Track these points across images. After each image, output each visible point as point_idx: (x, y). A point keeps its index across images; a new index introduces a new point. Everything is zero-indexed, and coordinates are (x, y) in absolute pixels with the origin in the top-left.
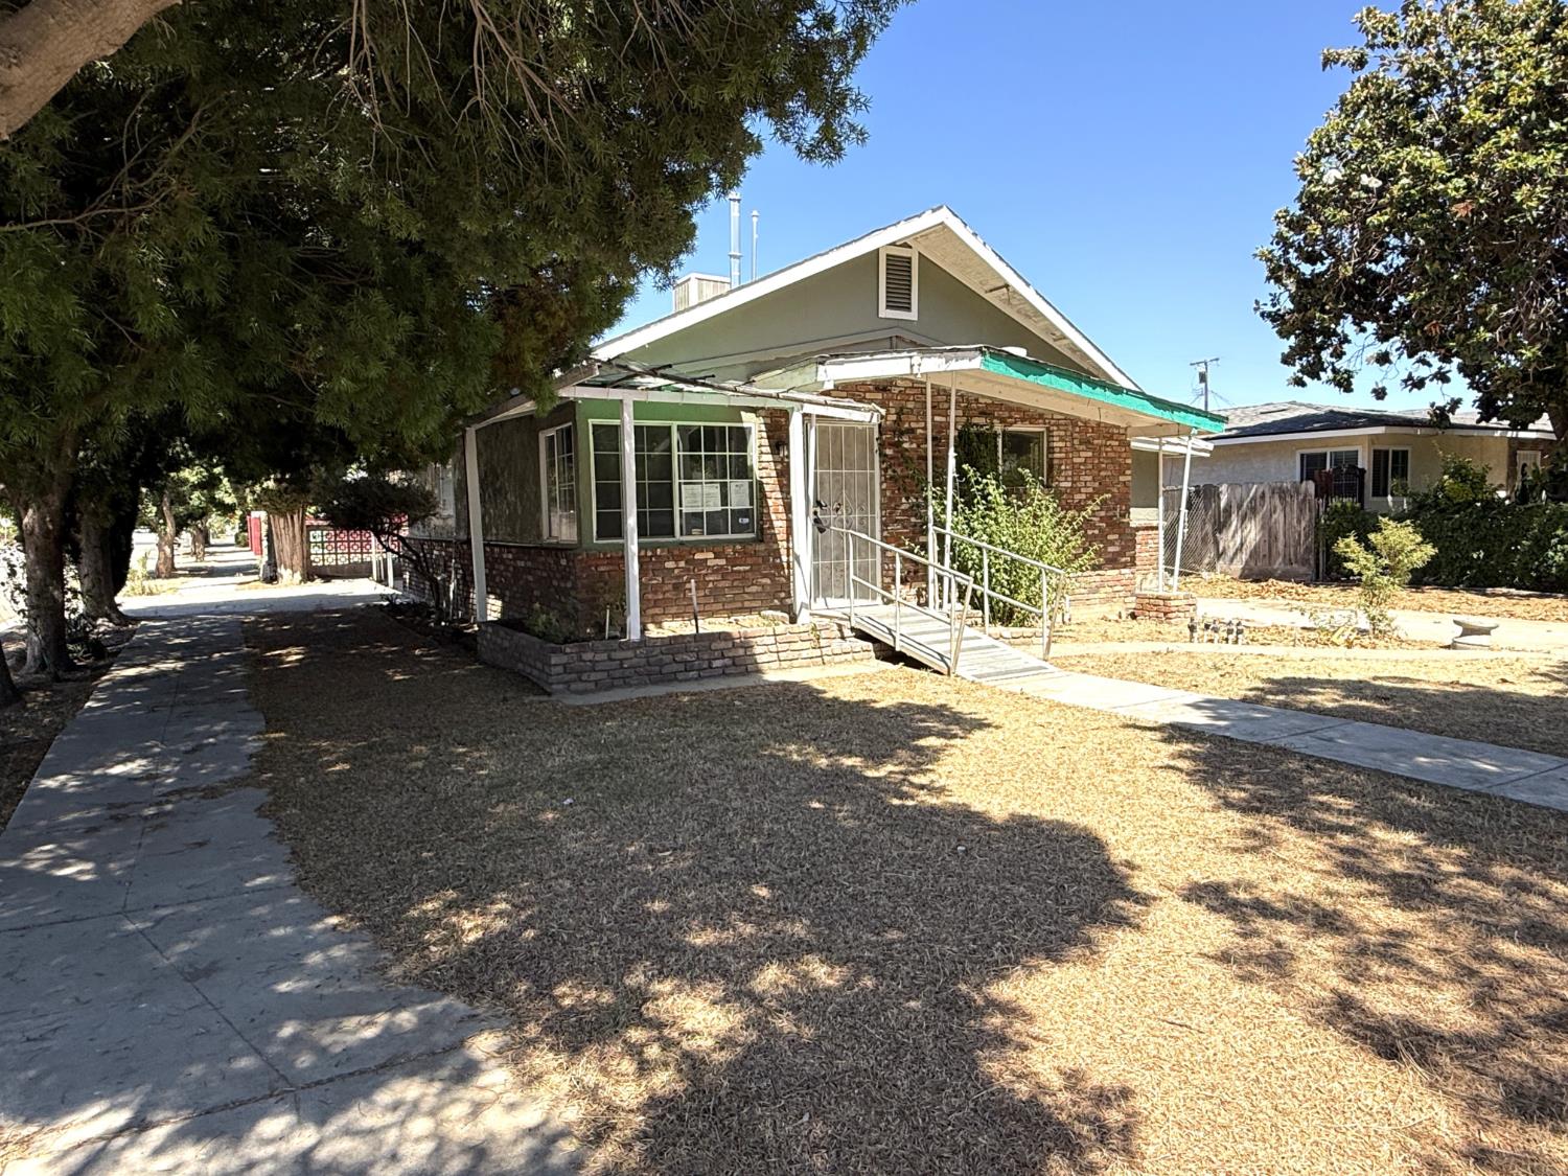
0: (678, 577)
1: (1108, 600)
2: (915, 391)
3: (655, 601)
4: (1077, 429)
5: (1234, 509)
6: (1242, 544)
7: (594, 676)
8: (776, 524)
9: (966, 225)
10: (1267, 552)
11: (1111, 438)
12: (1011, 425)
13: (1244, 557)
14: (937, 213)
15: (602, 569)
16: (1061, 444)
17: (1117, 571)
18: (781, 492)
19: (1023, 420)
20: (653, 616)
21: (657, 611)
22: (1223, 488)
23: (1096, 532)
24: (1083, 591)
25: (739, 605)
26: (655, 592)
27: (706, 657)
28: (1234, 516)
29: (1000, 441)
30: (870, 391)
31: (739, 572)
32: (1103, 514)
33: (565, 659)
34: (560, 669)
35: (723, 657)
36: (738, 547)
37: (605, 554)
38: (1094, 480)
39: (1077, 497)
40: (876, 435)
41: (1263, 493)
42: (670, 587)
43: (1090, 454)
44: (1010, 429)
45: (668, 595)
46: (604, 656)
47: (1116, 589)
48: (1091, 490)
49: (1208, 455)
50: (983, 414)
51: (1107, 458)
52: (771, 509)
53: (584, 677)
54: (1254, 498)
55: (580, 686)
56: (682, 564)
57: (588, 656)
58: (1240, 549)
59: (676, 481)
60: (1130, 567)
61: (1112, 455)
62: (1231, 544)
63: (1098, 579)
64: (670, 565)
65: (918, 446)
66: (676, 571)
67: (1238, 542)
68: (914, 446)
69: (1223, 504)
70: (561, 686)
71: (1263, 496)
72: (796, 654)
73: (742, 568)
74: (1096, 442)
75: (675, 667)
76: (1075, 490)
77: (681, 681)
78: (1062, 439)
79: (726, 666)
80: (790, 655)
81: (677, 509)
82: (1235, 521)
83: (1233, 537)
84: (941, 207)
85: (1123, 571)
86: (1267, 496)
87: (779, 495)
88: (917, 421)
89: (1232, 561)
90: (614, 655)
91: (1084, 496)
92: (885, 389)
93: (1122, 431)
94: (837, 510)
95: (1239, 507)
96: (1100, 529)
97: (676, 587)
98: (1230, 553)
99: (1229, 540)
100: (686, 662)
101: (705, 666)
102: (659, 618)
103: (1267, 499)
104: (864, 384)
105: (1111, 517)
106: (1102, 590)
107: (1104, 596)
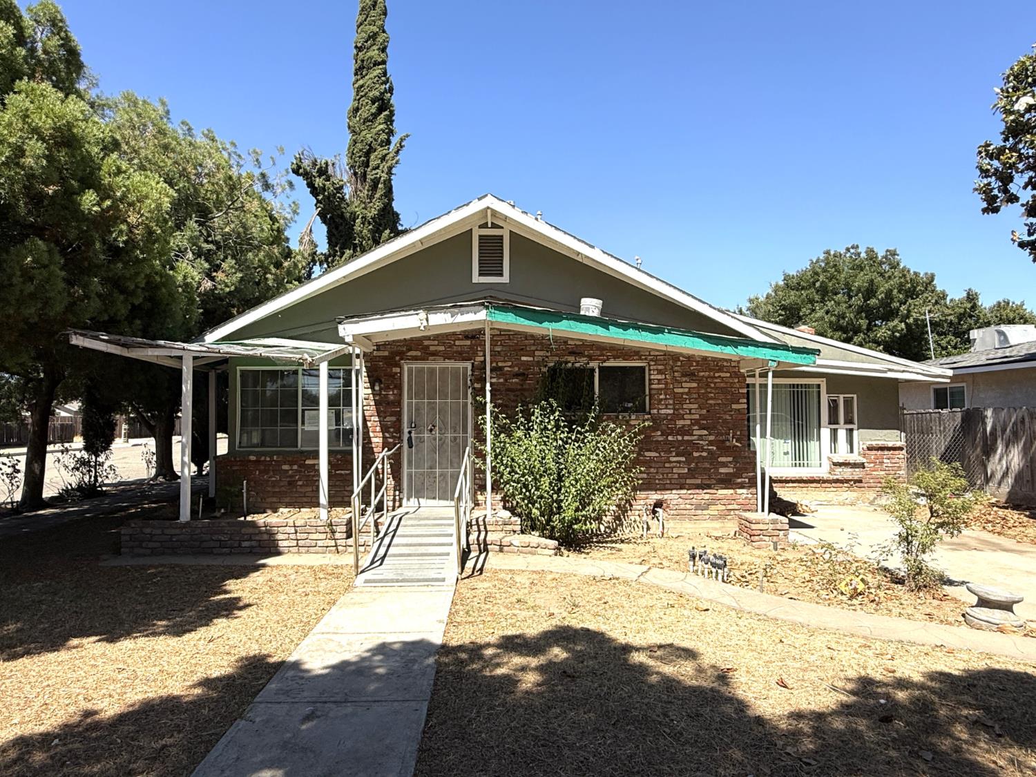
0: (291, 476)
1: (722, 517)
2: (503, 338)
3: (274, 492)
4: (679, 364)
5: (999, 433)
6: (1008, 468)
7: (151, 545)
8: (374, 440)
9: (513, 206)
10: (1029, 479)
11: (720, 370)
12: (605, 361)
13: (1010, 480)
14: (484, 200)
15: (235, 468)
16: (659, 377)
17: (731, 491)
18: (379, 416)
19: (615, 357)
20: (271, 503)
21: (274, 500)
22: (989, 413)
23: (705, 454)
24: (688, 507)
25: (340, 499)
26: (274, 486)
27: (238, 538)
28: (999, 441)
29: (597, 375)
30: (459, 339)
31: (341, 474)
32: (712, 438)
33: (130, 531)
34: (127, 538)
35: (250, 540)
36: (339, 457)
37: (235, 458)
38: (700, 408)
39: (680, 423)
40: (469, 373)
41: (1023, 418)
42: (286, 483)
43: (695, 385)
44: (605, 364)
45: (283, 489)
46: (159, 532)
47: (730, 507)
48: (697, 417)
49: (948, 381)
50: (572, 353)
51: (716, 388)
52: (370, 429)
53: (144, 545)
54: (1015, 423)
55: (142, 551)
56: (295, 467)
57: (148, 530)
58: (1005, 474)
59: (300, 408)
60: (750, 487)
61: (722, 385)
62: (998, 468)
63: (707, 497)
64: (285, 467)
65: (506, 380)
66: (290, 472)
67: (1005, 466)
68: (502, 380)
69: (988, 429)
70: (127, 550)
71: (1023, 421)
72: (313, 543)
73: (343, 472)
74: (702, 374)
75: (212, 544)
76: (677, 416)
77: (216, 555)
78: (660, 372)
79: (252, 547)
80: (308, 542)
81: (300, 427)
82: (1000, 448)
83: (1000, 460)
84: (486, 195)
85: (740, 491)
86: (1027, 420)
87: (377, 419)
88: (505, 361)
89: (1000, 484)
90: (167, 531)
91: (688, 422)
92: (473, 337)
93: (733, 364)
94: (431, 430)
95: (1004, 431)
96: (709, 452)
97: (290, 483)
98: (998, 476)
99: (996, 465)
100: (220, 541)
101: (236, 545)
102: (276, 505)
103: (1027, 424)
104: (454, 334)
105: (723, 441)
106: (713, 507)
107: (716, 513)
